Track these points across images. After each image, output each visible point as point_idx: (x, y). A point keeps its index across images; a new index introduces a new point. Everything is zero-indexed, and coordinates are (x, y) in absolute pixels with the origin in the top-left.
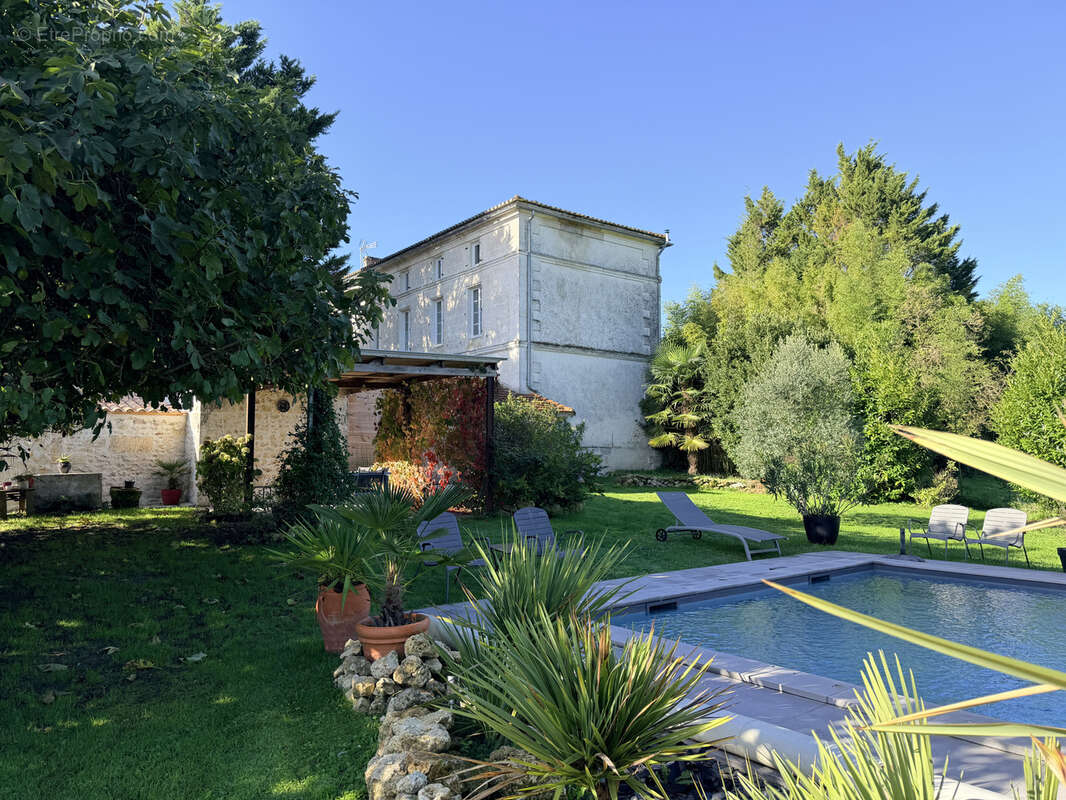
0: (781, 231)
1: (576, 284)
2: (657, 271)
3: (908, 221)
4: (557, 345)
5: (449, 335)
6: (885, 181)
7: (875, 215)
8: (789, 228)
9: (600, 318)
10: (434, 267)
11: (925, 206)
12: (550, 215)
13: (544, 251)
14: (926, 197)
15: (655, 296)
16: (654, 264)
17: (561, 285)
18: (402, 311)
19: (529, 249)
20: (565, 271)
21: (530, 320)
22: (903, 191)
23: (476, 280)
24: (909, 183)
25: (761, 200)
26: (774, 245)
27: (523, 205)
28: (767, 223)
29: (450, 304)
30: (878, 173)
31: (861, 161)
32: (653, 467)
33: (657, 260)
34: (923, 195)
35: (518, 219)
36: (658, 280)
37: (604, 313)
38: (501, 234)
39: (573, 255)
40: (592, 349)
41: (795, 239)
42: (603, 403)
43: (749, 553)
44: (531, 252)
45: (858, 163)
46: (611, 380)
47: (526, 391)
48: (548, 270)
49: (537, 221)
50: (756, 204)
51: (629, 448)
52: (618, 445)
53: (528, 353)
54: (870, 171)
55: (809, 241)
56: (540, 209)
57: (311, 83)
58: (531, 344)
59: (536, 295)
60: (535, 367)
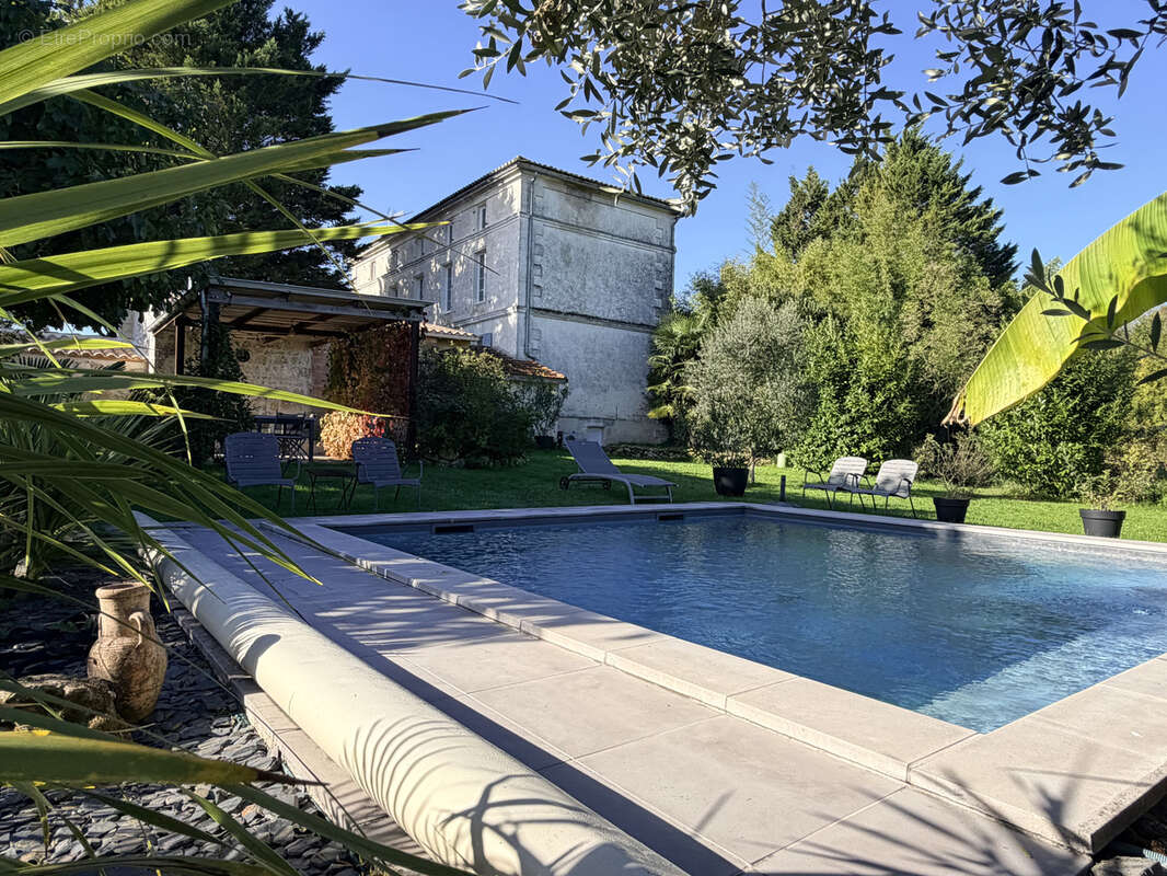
0: (823, 213)
1: (583, 250)
2: (672, 241)
3: (948, 202)
4: (559, 313)
5: (457, 301)
6: (929, 162)
7: (916, 196)
8: (831, 209)
9: (607, 286)
10: (446, 231)
11: (968, 188)
12: (553, 177)
13: (548, 215)
14: (971, 179)
15: (668, 267)
16: (669, 234)
17: (566, 250)
18: (417, 278)
19: (531, 211)
20: (571, 236)
21: (529, 285)
22: (947, 172)
23: (481, 243)
24: (953, 163)
25: (806, 180)
26: (815, 226)
27: (524, 165)
28: (809, 204)
29: (458, 270)
30: (923, 154)
31: (906, 141)
32: (659, 441)
33: (673, 229)
34: (968, 178)
35: (520, 180)
36: (672, 250)
37: (612, 282)
38: (504, 197)
39: (580, 220)
40: (598, 319)
41: (836, 221)
42: (608, 374)
43: (632, 498)
44: (533, 214)
45: (904, 143)
46: (617, 350)
47: (523, 357)
48: (551, 234)
49: (541, 183)
50: (800, 185)
51: (634, 420)
52: (623, 417)
53: (527, 318)
54: (915, 152)
55: (849, 223)
56: (544, 171)
57: (320, 39)
58: (530, 310)
59: (538, 259)
60: (534, 334)
